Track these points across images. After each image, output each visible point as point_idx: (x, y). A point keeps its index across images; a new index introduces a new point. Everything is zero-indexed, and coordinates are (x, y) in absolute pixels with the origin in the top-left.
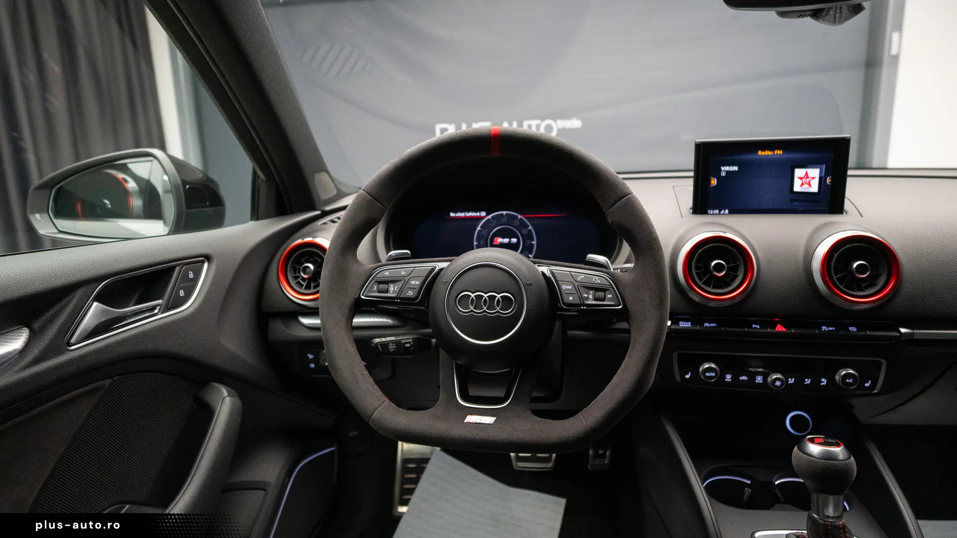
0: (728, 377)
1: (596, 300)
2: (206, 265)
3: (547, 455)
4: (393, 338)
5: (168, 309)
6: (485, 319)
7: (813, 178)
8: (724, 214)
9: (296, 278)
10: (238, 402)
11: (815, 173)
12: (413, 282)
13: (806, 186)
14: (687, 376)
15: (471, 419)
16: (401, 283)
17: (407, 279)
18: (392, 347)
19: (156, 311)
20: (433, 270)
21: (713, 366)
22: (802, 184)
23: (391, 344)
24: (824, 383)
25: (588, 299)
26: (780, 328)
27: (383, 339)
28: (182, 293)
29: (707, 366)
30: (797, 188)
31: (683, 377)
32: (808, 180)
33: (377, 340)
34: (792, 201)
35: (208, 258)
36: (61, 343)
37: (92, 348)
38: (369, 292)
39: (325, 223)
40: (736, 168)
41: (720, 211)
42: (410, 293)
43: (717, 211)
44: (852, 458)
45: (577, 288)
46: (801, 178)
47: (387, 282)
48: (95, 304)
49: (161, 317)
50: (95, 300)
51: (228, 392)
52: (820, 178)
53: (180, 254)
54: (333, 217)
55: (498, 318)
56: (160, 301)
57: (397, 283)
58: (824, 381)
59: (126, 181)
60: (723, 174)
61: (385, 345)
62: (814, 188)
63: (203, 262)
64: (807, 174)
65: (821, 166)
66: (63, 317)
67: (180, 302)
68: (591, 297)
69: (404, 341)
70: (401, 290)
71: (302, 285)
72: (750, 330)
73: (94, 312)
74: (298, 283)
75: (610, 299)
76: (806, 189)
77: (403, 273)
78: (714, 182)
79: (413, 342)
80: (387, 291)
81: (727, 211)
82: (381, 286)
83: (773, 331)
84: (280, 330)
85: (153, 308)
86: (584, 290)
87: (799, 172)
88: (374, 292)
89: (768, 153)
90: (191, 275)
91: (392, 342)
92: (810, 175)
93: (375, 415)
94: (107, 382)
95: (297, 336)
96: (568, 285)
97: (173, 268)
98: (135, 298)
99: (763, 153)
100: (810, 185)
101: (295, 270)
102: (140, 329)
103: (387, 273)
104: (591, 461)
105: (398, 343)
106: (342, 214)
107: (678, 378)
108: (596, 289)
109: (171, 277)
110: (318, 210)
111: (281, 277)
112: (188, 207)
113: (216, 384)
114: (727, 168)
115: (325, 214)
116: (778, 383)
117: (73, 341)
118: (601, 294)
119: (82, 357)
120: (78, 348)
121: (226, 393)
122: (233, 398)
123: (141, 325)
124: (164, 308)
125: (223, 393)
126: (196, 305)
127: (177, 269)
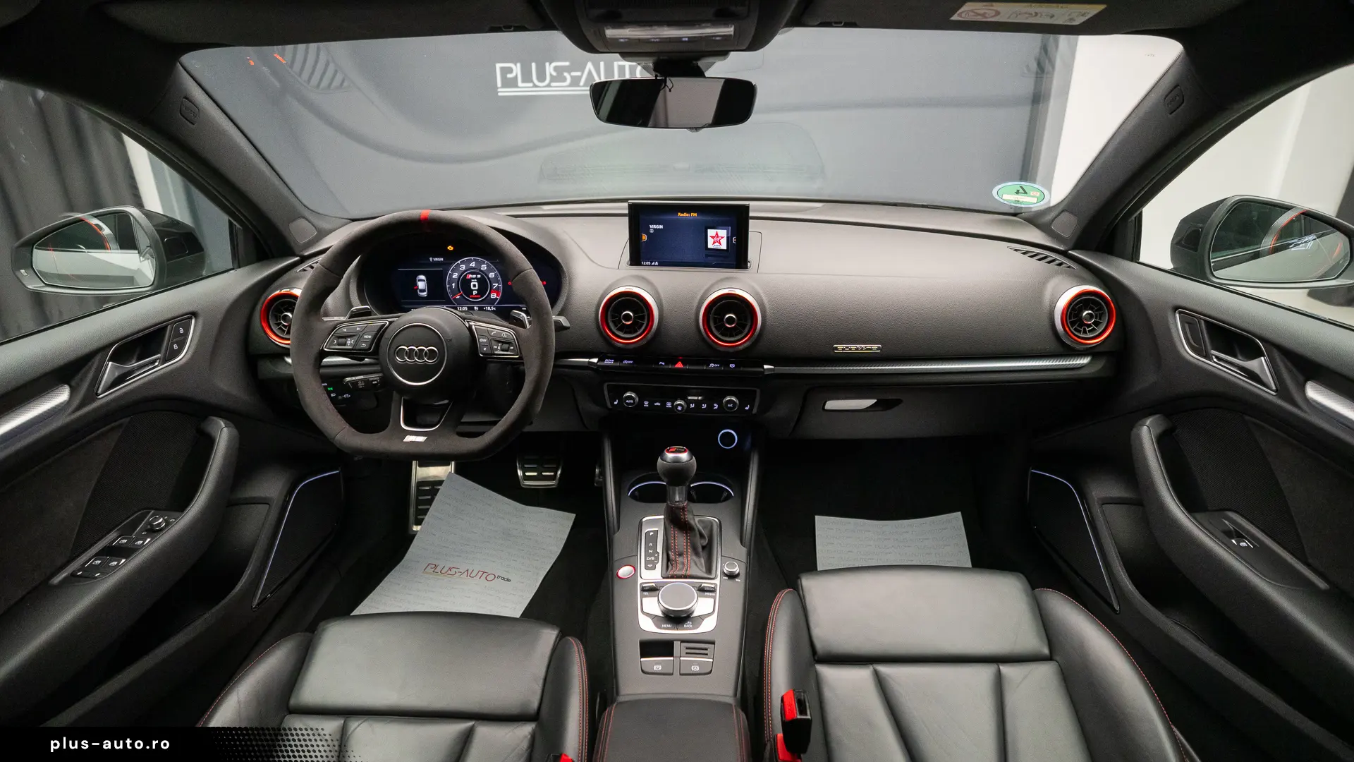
0: (646, 403)
1: (502, 350)
2: (193, 321)
3: (552, 474)
4: (362, 377)
5: (165, 361)
6: (416, 365)
7: (722, 238)
8: (654, 265)
9: (279, 324)
10: (235, 431)
11: (723, 233)
12: (366, 337)
13: (717, 244)
14: (616, 403)
15: (409, 438)
16: (356, 338)
17: (361, 334)
18: (361, 385)
19: (157, 364)
20: (384, 325)
21: (633, 395)
22: (714, 243)
23: (360, 383)
24: (716, 408)
25: (497, 349)
26: (679, 365)
27: (354, 378)
28: (176, 347)
29: (628, 394)
30: (710, 246)
31: (612, 404)
32: (718, 239)
33: (348, 379)
34: (707, 256)
35: (194, 314)
36: (92, 395)
37: (113, 396)
38: (330, 345)
39: (304, 270)
40: (661, 227)
41: (651, 263)
42: (364, 345)
43: (649, 263)
44: (694, 458)
45: (490, 341)
46: (713, 237)
47: (346, 337)
48: (110, 363)
49: (160, 369)
50: (109, 361)
51: (225, 424)
52: (728, 238)
53: (169, 316)
54: (311, 262)
55: (426, 366)
56: (159, 355)
57: (355, 337)
58: (716, 406)
59: (101, 228)
60: (652, 231)
61: (355, 383)
62: (724, 246)
63: (191, 318)
64: (717, 234)
65: (727, 227)
66: (90, 375)
67: (175, 354)
68: (499, 348)
69: (372, 379)
70: (356, 343)
71: (284, 331)
72: (656, 367)
73: (110, 370)
74: (280, 328)
75: (512, 351)
76: (717, 246)
77: (358, 329)
78: (645, 238)
79: (380, 379)
80: (345, 344)
81: (657, 263)
82: (340, 340)
83: (673, 367)
84: (269, 369)
85: (154, 362)
86: (496, 343)
87: (711, 232)
88: (335, 345)
89: (686, 215)
90: (182, 331)
91: (361, 380)
92: (719, 235)
93: (338, 437)
94: (127, 420)
95: (285, 374)
96: (483, 338)
97: (166, 327)
98: (135, 357)
99: (682, 215)
100: (720, 243)
101: (277, 318)
102: (146, 379)
103: (345, 330)
104: (597, 478)
105: (366, 381)
106: (320, 258)
107: (609, 405)
108: (503, 343)
109: (164, 336)
110: (297, 256)
111: (264, 325)
112: (168, 259)
113: (215, 418)
114: (654, 226)
115: (304, 259)
116: (679, 408)
117: (99, 391)
118: (506, 346)
119: (108, 404)
120: (104, 397)
121: (223, 426)
122: (230, 429)
123: (146, 376)
124: (163, 360)
125: (221, 425)
126: (188, 356)
127: (169, 327)
